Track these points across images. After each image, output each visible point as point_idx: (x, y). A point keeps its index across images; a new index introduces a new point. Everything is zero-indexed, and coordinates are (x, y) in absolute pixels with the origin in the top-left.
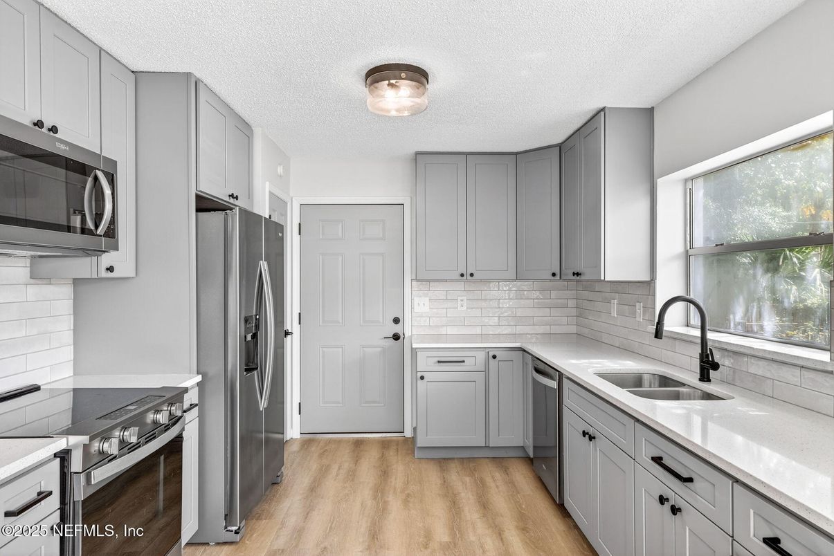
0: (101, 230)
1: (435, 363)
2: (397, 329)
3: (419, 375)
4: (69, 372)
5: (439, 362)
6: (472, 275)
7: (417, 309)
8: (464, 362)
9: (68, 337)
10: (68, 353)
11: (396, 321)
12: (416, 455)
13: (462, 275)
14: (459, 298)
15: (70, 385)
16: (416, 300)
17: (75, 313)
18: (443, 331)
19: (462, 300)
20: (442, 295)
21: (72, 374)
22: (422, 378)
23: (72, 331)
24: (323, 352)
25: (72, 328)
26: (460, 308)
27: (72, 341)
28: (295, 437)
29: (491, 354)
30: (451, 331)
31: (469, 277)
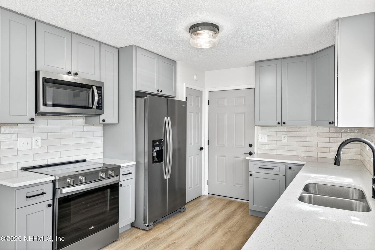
0: (95, 107)
1: (258, 168)
2: (251, 150)
3: (250, 173)
4: (101, 156)
5: (260, 168)
6: (284, 123)
7: (260, 140)
8: (273, 169)
9: (101, 144)
10: (101, 150)
11: (251, 146)
12: (250, 213)
13: (279, 123)
14: (283, 136)
15: (102, 161)
16: (260, 136)
17: (104, 136)
18: (274, 152)
19: (285, 137)
20: (274, 134)
21: (103, 157)
22: (251, 175)
23: (103, 143)
24: (218, 158)
25: (103, 141)
26: (283, 141)
27: (102, 146)
28: (206, 195)
29: (289, 166)
30: (278, 152)
31: (283, 125)
